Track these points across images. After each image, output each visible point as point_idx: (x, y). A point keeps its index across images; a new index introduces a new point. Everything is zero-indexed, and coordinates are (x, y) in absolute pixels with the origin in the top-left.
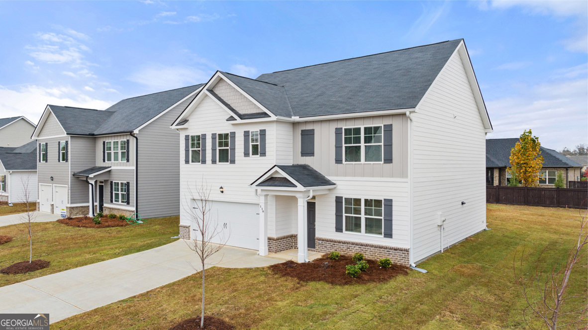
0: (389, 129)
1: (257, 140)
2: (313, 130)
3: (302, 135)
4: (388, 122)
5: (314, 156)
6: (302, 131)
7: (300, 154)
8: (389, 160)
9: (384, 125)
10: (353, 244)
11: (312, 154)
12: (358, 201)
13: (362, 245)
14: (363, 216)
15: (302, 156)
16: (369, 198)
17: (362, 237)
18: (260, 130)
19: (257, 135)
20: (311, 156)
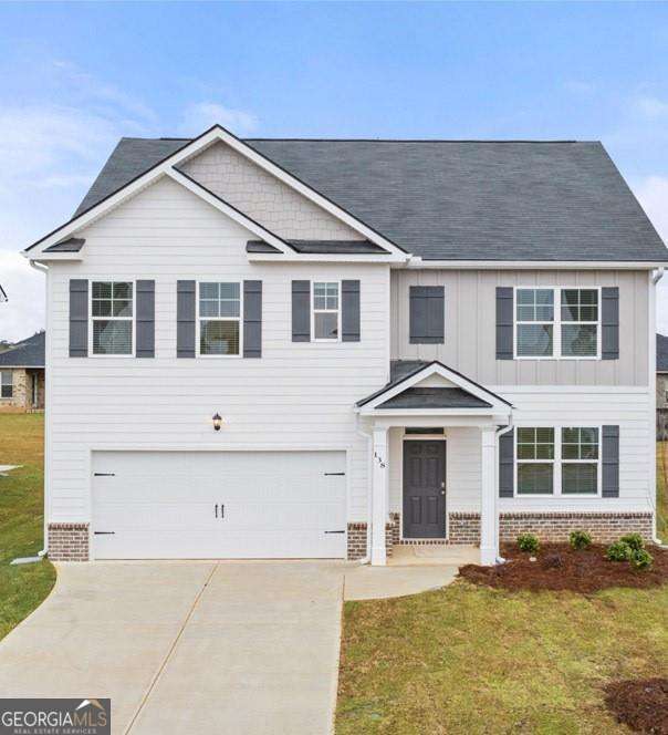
0: (612, 295)
1: (332, 304)
2: (442, 288)
3: (411, 298)
4: (610, 282)
5: (443, 342)
6: (411, 288)
7: (408, 340)
8: (612, 353)
9: (603, 289)
10: (540, 517)
11: (438, 338)
12: (547, 434)
13: (559, 517)
14: (558, 461)
15: (411, 342)
16: (571, 425)
17: (558, 502)
18: (344, 282)
19: (332, 292)
20: (436, 343)
